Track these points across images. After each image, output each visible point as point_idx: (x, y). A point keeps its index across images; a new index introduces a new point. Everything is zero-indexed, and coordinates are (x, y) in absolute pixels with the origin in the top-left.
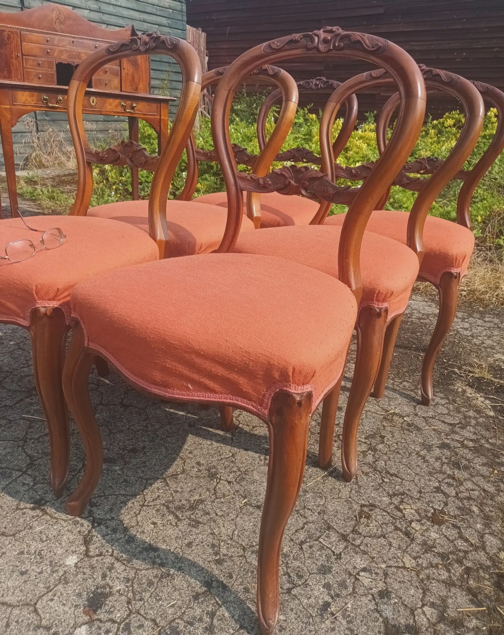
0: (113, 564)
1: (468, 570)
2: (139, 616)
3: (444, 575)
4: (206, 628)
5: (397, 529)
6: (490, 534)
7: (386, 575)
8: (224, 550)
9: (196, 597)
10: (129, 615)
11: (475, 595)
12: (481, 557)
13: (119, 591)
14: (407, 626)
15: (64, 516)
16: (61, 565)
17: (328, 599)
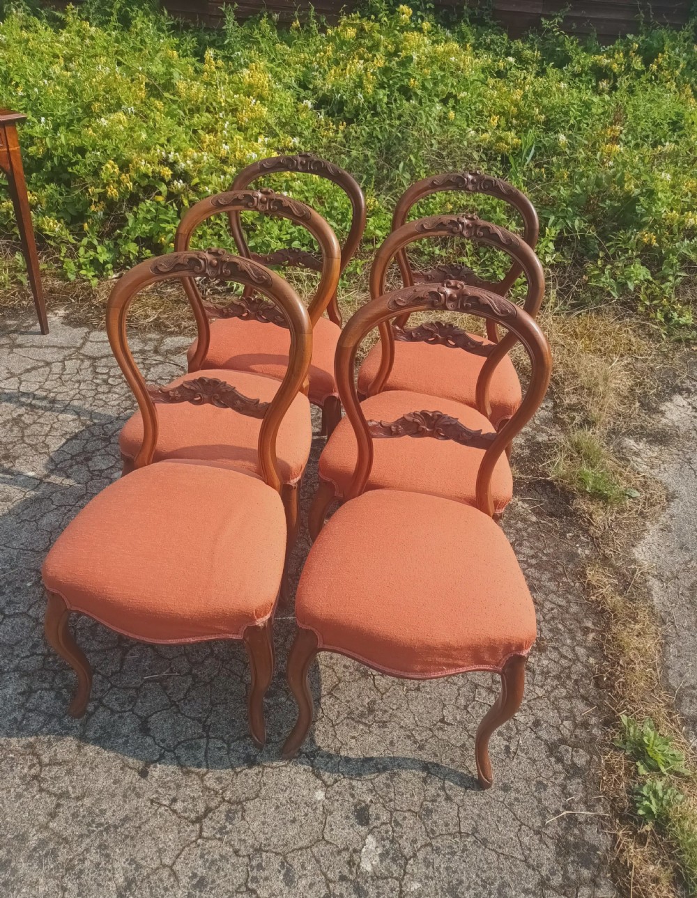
0: (350, 784)
1: (576, 681)
2: (399, 813)
4: (445, 799)
6: (577, 645)
7: (530, 708)
8: (418, 738)
9: (425, 781)
10: (391, 815)
11: (587, 700)
12: (578, 667)
13: (371, 801)
14: (559, 740)
15: (281, 764)
16: (315, 803)
17: (506, 743)
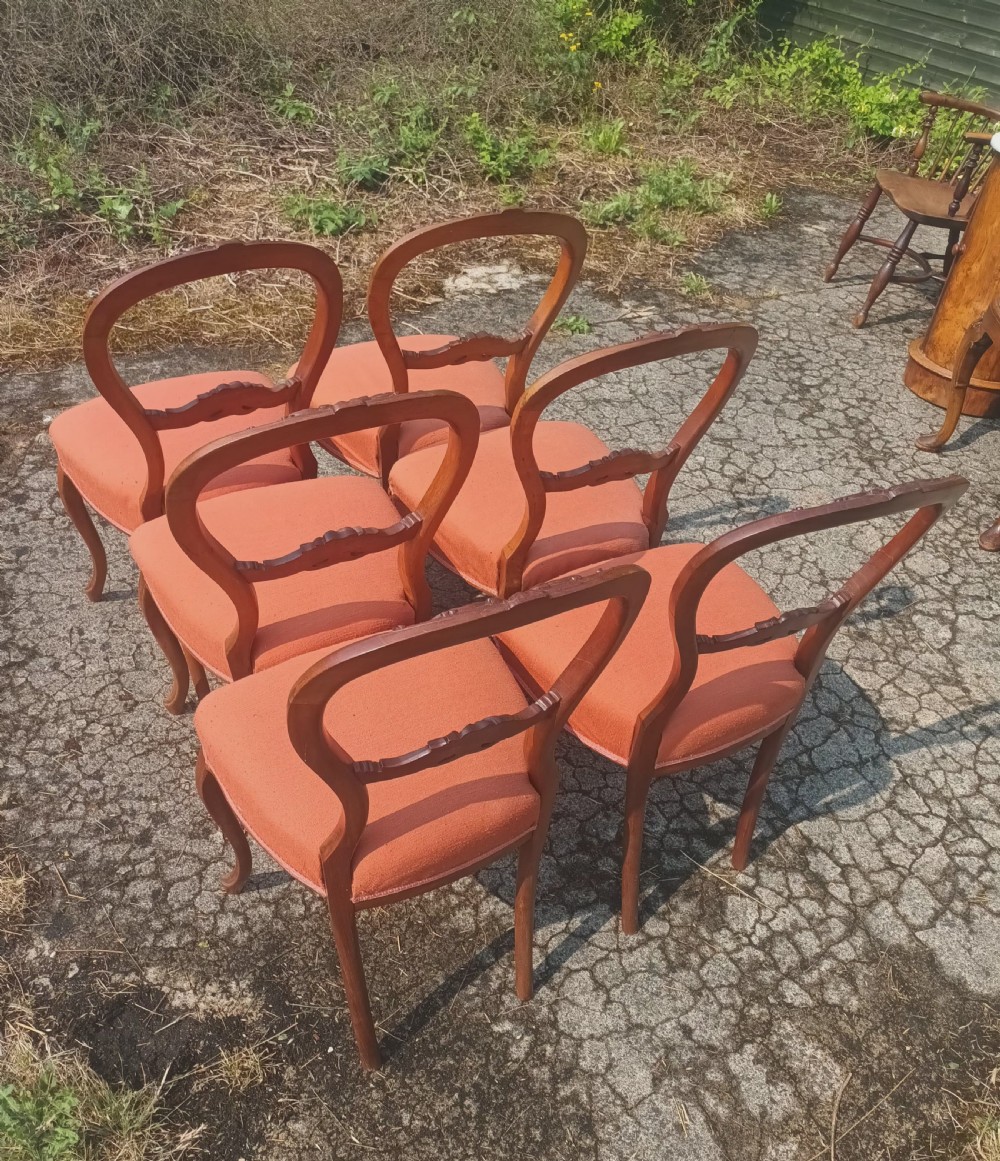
3: (32, 712)
5: (93, 710)
